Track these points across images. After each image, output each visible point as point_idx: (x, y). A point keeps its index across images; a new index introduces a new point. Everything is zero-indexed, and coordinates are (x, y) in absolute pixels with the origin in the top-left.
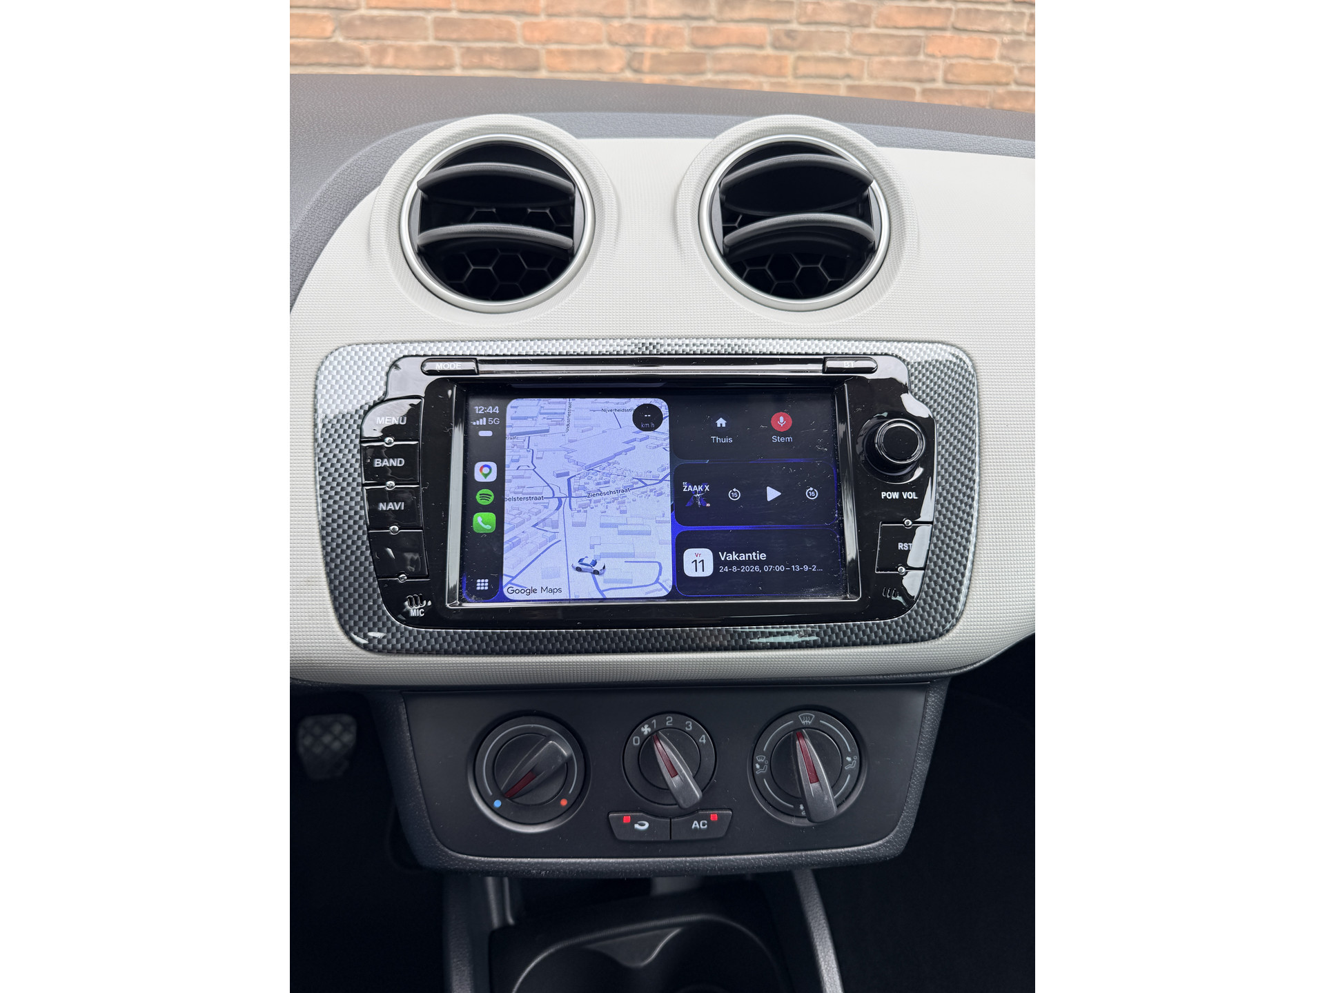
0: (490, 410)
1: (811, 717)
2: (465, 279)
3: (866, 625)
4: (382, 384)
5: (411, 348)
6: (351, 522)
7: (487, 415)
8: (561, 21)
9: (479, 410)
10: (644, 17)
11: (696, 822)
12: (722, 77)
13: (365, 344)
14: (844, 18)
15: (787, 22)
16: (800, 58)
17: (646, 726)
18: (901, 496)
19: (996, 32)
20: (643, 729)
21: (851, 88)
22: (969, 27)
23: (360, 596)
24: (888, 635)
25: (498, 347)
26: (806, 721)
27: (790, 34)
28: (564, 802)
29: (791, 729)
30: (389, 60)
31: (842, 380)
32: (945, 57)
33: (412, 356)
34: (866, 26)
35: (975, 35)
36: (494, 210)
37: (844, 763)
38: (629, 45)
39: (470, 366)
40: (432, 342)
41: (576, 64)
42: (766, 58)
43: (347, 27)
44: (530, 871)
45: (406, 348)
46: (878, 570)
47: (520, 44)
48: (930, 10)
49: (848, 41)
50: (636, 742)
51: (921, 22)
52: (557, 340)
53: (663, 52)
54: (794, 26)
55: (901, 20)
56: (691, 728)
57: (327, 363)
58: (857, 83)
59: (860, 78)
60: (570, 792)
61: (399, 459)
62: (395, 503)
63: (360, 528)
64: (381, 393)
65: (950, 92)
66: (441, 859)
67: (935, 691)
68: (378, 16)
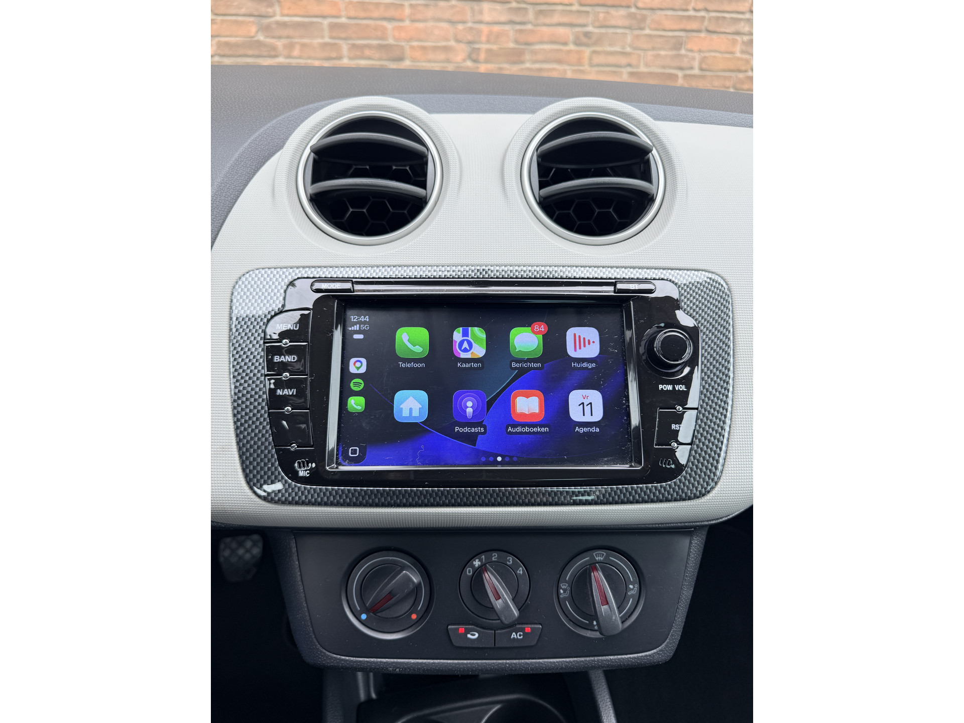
0: (362, 319)
1: (603, 555)
2: (346, 219)
3: (647, 488)
4: (281, 298)
5: (303, 272)
6: (256, 404)
7: (360, 323)
8: (421, 25)
9: (354, 318)
10: (481, 22)
11: (514, 633)
12: (537, 66)
13: (269, 268)
14: (627, 22)
15: (584, 26)
16: (594, 52)
17: (477, 560)
18: (674, 388)
19: (738, 33)
20: (474, 563)
21: (632, 74)
22: (718, 30)
23: (262, 460)
24: (663, 495)
25: (369, 272)
26: (599, 558)
27: (587, 35)
28: (414, 616)
29: (587, 564)
30: (296, 52)
31: (628, 299)
32: (700, 51)
33: (304, 278)
34: (642, 29)
35: (722, 36)
36: (368, 167)
37: (628, 590)
38: (470, 43)
39: (348, 286)
40: (319, 267)
41: (431, 56)
42: (569, 52)
43: (266, 29)
44: (388, 668)
45: (300, 272)
46: (656, 445)
47: (391, 41)
48: (689, 17)
49: (629, 39)
50: (469, 572)
51: (682, 26)
52: (413, 266)
53: (494, 47)
54: (590, 29)
55: (668, 24)
56: (511, 563)
57: (240, 283)
58: (635, 70)
59: (638, 66)
60: (419, 609)
61: (293, 356)
62: (289, 390)
63: (262, 408)
64: (280, 306)
65: (703, 77)
66: (320, 658)
67: (697, 535)
68: (288, 22)
